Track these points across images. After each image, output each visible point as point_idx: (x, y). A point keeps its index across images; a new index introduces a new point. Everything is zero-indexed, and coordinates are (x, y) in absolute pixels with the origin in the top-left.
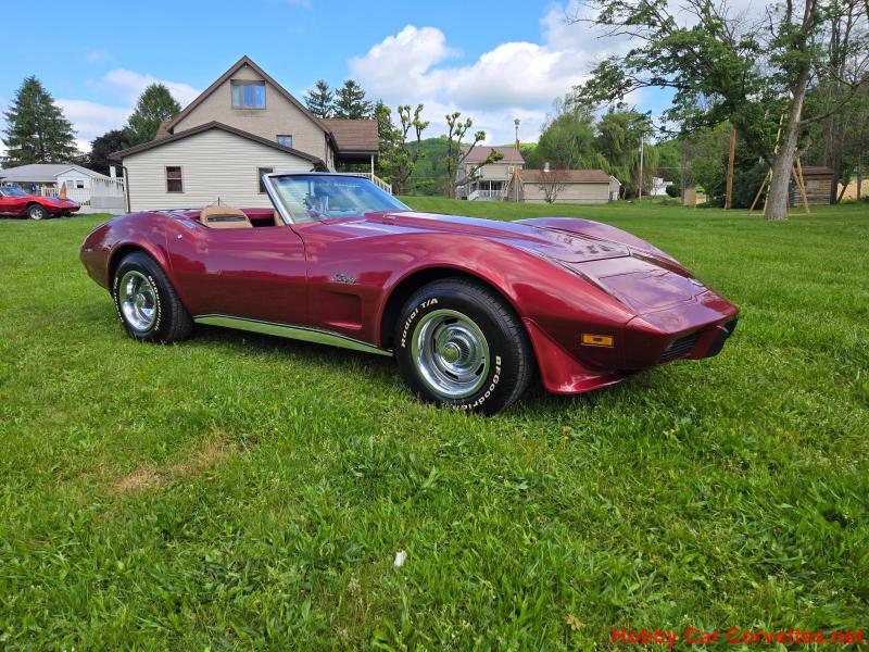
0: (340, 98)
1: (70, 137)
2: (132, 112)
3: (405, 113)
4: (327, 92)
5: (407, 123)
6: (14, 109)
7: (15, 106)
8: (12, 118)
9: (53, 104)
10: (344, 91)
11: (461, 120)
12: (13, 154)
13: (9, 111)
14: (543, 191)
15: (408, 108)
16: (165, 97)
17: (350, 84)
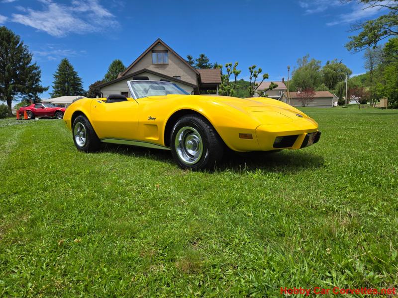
0: (198, 63)
1: (80, 84)
2: (106, 73)
3: (229, 67)
4: (192, 60)
5: (230, 73)
6: (57, 73)
7: (58, 71)
8: (56, 77)
9: (74, 70)
10: (199, 59)
11: (257, 70)
12: (56, 92)
13: (56, 74)
14: (301, 102)
15: (230, 65)
16: (120, 65)
17: (203, 56)
